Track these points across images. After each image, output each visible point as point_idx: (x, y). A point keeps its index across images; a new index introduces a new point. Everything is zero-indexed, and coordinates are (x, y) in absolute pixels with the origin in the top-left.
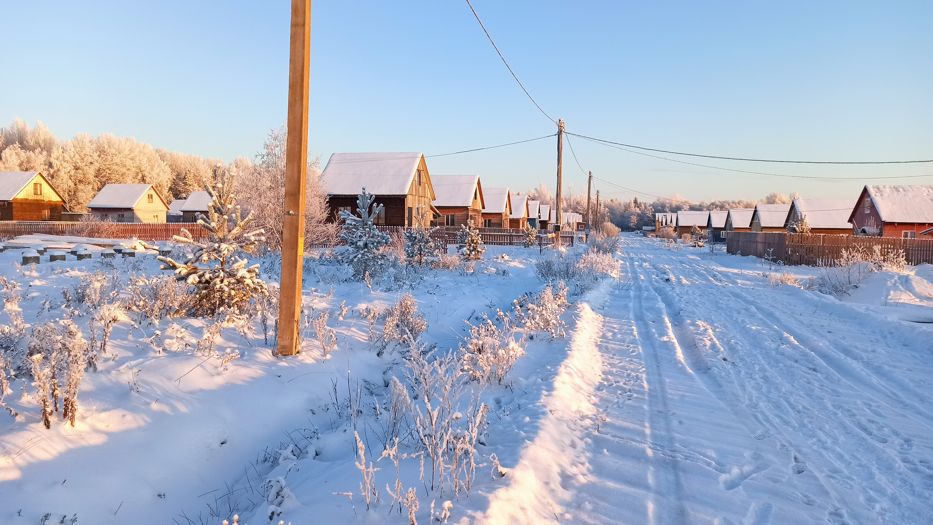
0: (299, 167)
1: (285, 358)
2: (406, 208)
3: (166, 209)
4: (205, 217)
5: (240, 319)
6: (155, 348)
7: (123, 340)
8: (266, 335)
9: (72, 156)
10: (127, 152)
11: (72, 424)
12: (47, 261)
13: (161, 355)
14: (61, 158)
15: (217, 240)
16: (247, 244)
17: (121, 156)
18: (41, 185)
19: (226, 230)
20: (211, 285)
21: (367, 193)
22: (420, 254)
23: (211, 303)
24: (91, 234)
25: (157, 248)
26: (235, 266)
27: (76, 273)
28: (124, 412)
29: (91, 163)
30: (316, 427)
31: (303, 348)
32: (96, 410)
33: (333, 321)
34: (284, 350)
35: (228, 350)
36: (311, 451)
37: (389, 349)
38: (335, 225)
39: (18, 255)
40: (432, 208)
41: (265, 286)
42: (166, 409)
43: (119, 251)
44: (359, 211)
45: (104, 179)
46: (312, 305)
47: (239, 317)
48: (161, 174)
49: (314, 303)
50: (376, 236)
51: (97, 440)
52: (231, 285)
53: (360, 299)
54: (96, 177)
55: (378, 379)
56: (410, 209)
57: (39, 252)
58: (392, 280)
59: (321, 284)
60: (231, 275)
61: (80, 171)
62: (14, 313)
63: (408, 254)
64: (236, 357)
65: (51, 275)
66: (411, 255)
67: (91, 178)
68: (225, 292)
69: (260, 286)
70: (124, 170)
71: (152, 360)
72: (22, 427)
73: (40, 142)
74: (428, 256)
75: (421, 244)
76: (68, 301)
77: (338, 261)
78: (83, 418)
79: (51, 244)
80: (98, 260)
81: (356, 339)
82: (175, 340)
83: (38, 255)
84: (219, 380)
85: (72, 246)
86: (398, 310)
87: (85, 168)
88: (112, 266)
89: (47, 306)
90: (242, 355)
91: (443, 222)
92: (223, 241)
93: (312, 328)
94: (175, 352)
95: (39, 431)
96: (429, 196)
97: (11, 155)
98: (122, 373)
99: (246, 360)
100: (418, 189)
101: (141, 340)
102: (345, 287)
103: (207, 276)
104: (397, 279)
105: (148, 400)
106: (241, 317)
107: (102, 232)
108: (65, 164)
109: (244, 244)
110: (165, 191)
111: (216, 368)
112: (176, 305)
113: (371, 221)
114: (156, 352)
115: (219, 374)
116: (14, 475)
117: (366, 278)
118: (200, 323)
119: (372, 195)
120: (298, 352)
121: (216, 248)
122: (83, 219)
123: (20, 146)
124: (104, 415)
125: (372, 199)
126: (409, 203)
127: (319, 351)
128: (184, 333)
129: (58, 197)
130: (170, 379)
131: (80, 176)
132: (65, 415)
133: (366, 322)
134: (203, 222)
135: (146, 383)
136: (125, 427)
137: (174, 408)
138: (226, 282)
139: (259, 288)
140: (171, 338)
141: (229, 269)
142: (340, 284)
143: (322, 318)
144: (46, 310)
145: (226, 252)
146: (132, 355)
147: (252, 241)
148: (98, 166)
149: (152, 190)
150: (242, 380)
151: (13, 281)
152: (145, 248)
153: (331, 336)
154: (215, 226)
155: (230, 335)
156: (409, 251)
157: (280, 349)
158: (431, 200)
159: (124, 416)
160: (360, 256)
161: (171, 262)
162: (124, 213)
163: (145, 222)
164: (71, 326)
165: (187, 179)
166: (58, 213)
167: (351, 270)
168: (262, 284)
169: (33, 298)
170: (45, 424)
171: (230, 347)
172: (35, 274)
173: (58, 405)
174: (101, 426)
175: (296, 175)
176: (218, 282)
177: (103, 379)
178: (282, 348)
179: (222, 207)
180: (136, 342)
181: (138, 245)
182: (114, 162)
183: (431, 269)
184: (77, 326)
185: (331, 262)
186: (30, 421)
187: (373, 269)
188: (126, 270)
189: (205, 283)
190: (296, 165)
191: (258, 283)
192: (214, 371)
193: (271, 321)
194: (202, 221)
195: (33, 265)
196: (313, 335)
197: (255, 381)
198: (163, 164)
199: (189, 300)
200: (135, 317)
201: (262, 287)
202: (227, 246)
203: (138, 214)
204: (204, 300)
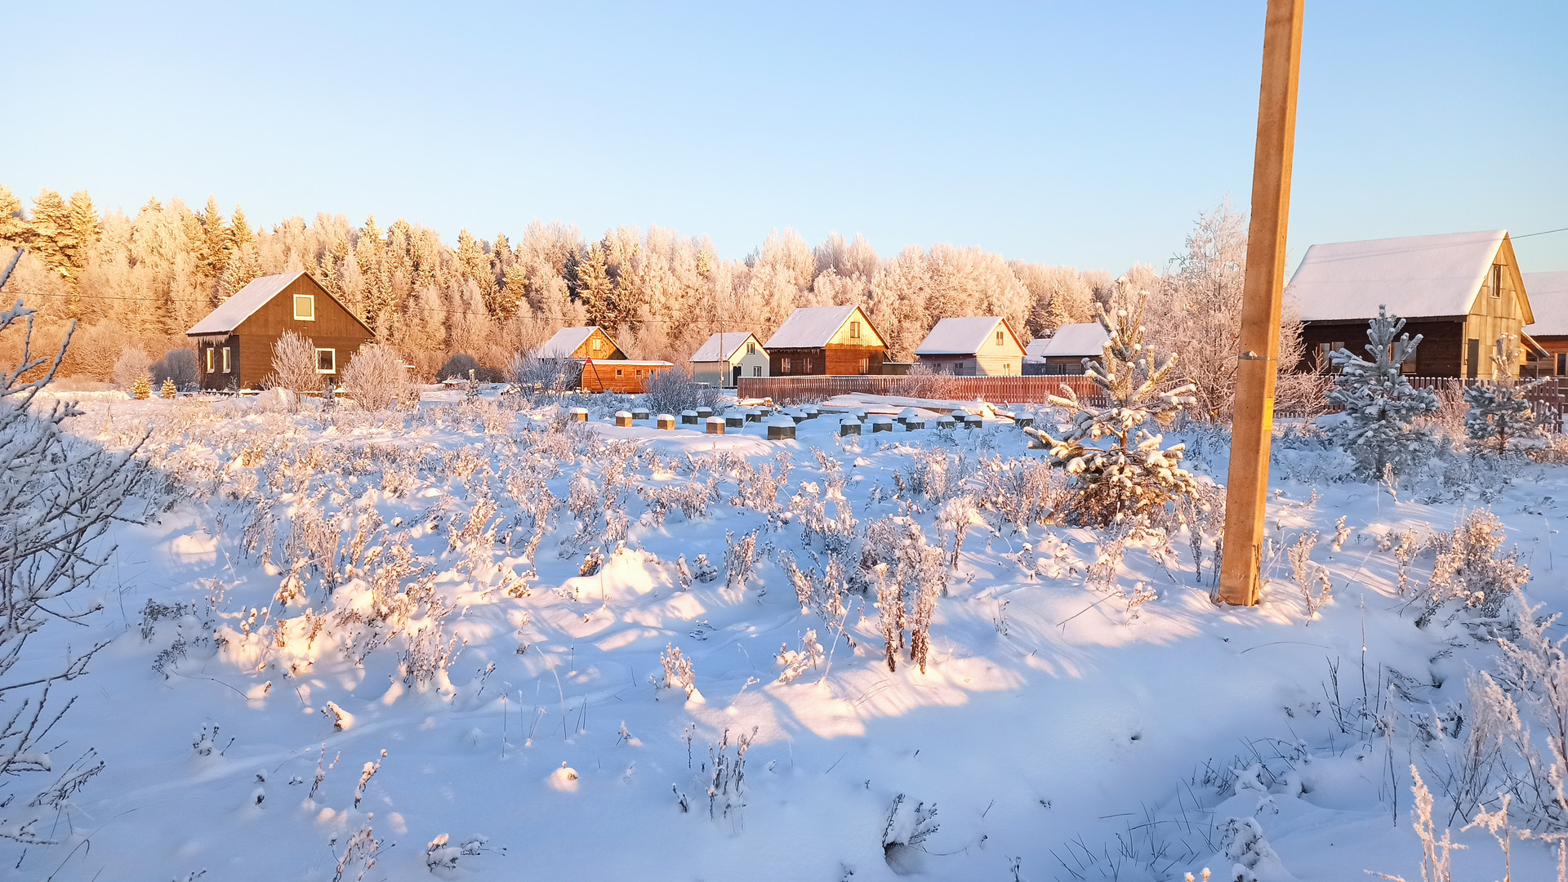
0: (1270, 273)
1: (1234, 609)
2: (1465, 340)
3: (1021, 354)
4: (1097, 365)
5: (1152, 535)
6: (1025, 570)
7: (978, 553)
8: (1198, 565)
9: (897, 280)
10: (968, 269)
11: (921, 669)
12: (869, 431)
13: (1034, 582)
14: (883, 284)
15: (1116, 403)
16: (1163, 410)
17: (961, 275)
18: (859, 323)
19: (1130, 386)
20: (1104, 475)
21: (1388, 315)
22: (1502, 433)
23: (1102, 505)
24: (922, 394)
25: (1012, 414)
26: (1143, 446)
27: (906, 450)
28: (990, 664)
29: (921, 289)
30: (1303, 741)
31: (1266, 595)
32: (952, 654)
33: (1322, 554)
34: (1231, 595)
35: (1139, 586)
36: (1294, 784)
37: (1441, 615)
38: (1314, 376)
39: (833, 422)
40: (1524, 340)
41: (1192, 482)
42: (1049, 669)
43: (960, 419)
44: (1371, 349)
45: (936, 312)
46: (1277, 520)
47: (1151, 531)
48: (1016, 300)
49: (1280, 517)
50: (1406, 395)
51: (955, 699)
52: (1136, 477)
53: (1374, 514)
54: (927, 309)
55: (1419, 670)
56: (1474, 344)
57: (859, 418)
58: (1439, 482)
59: (1292, 482)
60: (1136, 460)
61: (906, 302)
62: (841, 503)
63: (1472, 432)
64: (1151, 599)
65: (876, 451)
66: (1480, 433)
67: (920, 310)
68: (1127, 489)
69: (1184, 481)
70: (964, 296)
71: (1023, 589)
72: (861, 664)
73: (859, 263)
74: (1520, 436)
75: (1504, 412)
76: (901, 490)
77: (1322, 443)
78: (936, 664)
79: (872, 408)
80: (935, 431)
81: (1370, 590)
82: (1052, 561)
83: (859, 422)
84: (1124, 634)
85: (898, 410)
86: (1460, 542)
87: (913, 297)
88: (953, 441)
89: (877, 495)
90: (1160, 594)
91: (1551, 367)
92: (1124, 404)
93: (1285, 561)
94: (1054, 579)
95: (883, 674)
96: (1519, 315)
97: (825, 283)
98: (982, 603)
99: (1166, 605)
100: (1492, 302)
101: (1004, 555)
102: (1338, 491)
103: (1099, 461)
104: (1449, 481)
105: (1022, 650)
106: (1154, 532)
107: (935, 390)
108: (888, 293)
109: (1158, 410)
110: (1020, 327)
111: (1119, 612)
112: (1049, 505)
113: (1396, 368)
114: (1026, 576)
115: (1123, 623)
116: (856, 729)
117: (1386, 476)
118: (1089, 537)
119: (1399, 319)
120: (1257, 602)
121: (1115, 415)
122: (912, 371)
123: (835, 270)
124: (962, 664)
125: (1400, 326)
126: (1471, 331)
127: (1298, 603)
128: (1066, 550)
129: (879, 341)
130: (1050, 621)
131: (906, 309)
132: (913, 655)
133: (1389, 559)
134: (1095, 374)
135: (1016, 623)
136: (991, 685)
137: (1059, 669)
138: (1127, 472)
139: (1183, 485)
140: (1048, 557)
141: (1132, 450)
142: (1328, 485)
143: (1303, 545)
144: (876, 500)
145: (1129, 423)
146: (993, 578)
147: (1174, 404)
148: (930, 292)
149: (1003, 325)
150: (1161, 639)
151: (831, 458)
152: (995, 415)
153: (1322, 579)
154: (1114, 379)
155: (1138, 560)
156: (1476, 427)
157: (1224, 592)
158: (1524, 324)
159: (989, 669)
160: (1370, 434)
161: (1043, 437)
162: (962, 362)
163: (991, 374)
164: (912, 526)
165: (1053, 306)
166: (879, 363)
167: (1350, 461)
168: (1187, 478)
169: (857, 482)
170: (890, 664)
171: (1142, 582)
172: (857, 449)
173: (903, 640)
174: (959, 679)
175: (1263, 288)
176: (1116, 472)
177: (958, 608)
178: (1228, 592)
179: (1126, 349)
180: (996, 557)
181: (983, 409)
182: (950, 285)
183: (1528, 464)
184: (919, 527)
185: (1306, 443)
186: (871, 656)
187: (1397, 459)
188: (973, 448)
189: (1093, 472)
190: (1264, 269)
191: (1181, 475)
192: (1115, 618)
193: (1208, 543)
194: (1093, 372)
195: (854, 437)
196: (1287, 575)
197: (1181, 643)
198: (1019, 284)
199: (1069, 498)
200: (994, 521)
201: (1187, 484)
202: (1132, 412)
203: (982, 362)
204: (1093, 500)
